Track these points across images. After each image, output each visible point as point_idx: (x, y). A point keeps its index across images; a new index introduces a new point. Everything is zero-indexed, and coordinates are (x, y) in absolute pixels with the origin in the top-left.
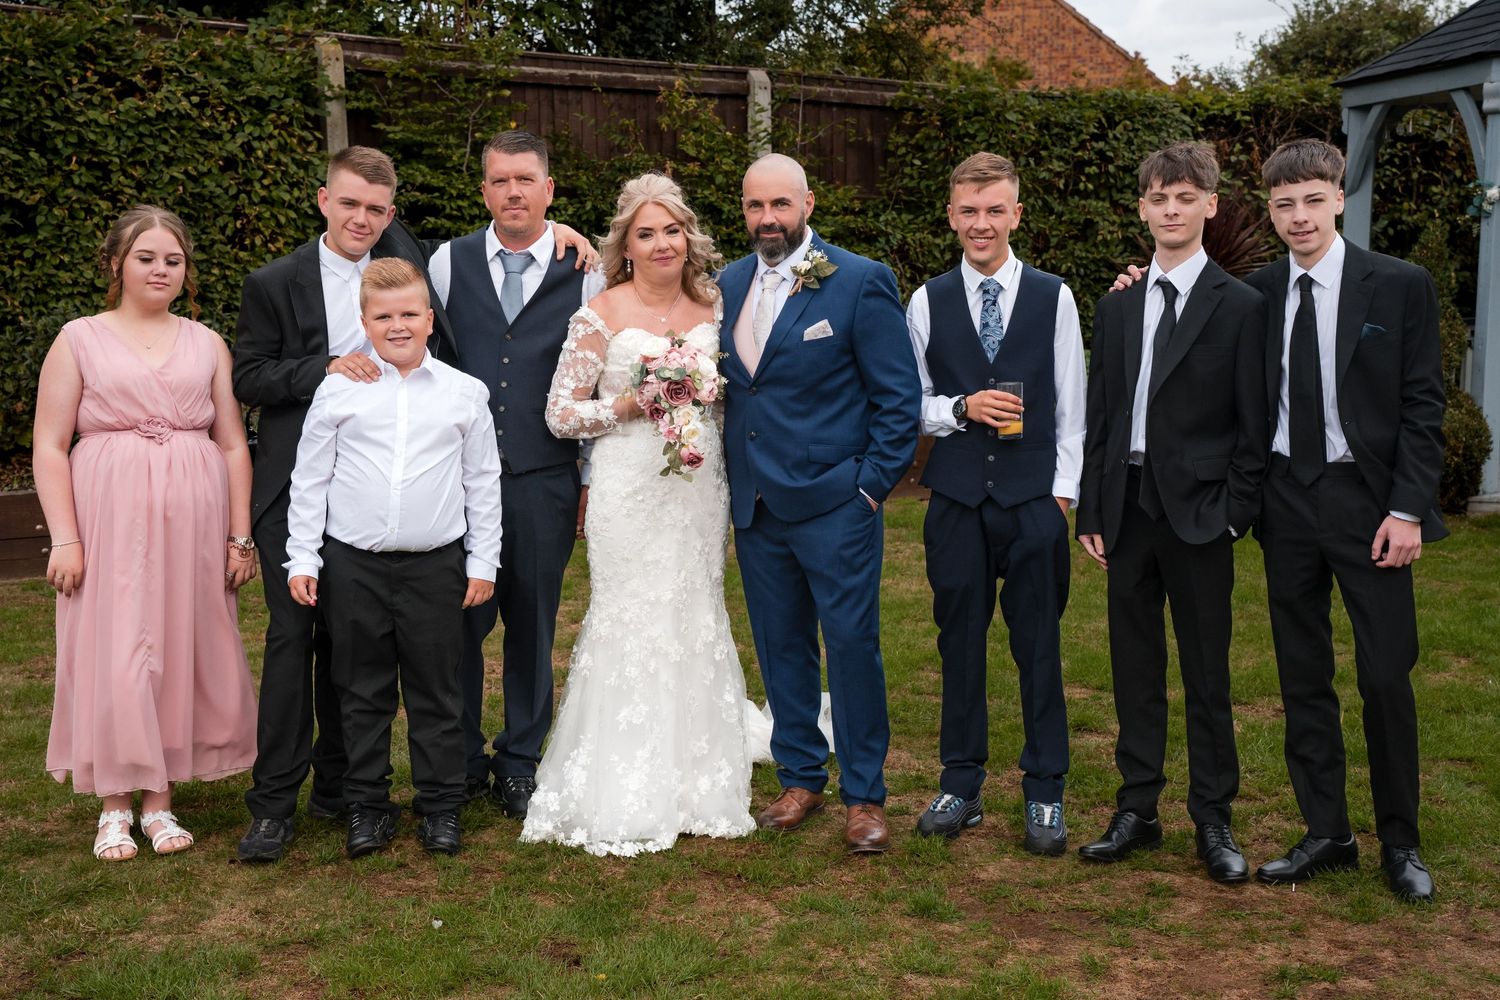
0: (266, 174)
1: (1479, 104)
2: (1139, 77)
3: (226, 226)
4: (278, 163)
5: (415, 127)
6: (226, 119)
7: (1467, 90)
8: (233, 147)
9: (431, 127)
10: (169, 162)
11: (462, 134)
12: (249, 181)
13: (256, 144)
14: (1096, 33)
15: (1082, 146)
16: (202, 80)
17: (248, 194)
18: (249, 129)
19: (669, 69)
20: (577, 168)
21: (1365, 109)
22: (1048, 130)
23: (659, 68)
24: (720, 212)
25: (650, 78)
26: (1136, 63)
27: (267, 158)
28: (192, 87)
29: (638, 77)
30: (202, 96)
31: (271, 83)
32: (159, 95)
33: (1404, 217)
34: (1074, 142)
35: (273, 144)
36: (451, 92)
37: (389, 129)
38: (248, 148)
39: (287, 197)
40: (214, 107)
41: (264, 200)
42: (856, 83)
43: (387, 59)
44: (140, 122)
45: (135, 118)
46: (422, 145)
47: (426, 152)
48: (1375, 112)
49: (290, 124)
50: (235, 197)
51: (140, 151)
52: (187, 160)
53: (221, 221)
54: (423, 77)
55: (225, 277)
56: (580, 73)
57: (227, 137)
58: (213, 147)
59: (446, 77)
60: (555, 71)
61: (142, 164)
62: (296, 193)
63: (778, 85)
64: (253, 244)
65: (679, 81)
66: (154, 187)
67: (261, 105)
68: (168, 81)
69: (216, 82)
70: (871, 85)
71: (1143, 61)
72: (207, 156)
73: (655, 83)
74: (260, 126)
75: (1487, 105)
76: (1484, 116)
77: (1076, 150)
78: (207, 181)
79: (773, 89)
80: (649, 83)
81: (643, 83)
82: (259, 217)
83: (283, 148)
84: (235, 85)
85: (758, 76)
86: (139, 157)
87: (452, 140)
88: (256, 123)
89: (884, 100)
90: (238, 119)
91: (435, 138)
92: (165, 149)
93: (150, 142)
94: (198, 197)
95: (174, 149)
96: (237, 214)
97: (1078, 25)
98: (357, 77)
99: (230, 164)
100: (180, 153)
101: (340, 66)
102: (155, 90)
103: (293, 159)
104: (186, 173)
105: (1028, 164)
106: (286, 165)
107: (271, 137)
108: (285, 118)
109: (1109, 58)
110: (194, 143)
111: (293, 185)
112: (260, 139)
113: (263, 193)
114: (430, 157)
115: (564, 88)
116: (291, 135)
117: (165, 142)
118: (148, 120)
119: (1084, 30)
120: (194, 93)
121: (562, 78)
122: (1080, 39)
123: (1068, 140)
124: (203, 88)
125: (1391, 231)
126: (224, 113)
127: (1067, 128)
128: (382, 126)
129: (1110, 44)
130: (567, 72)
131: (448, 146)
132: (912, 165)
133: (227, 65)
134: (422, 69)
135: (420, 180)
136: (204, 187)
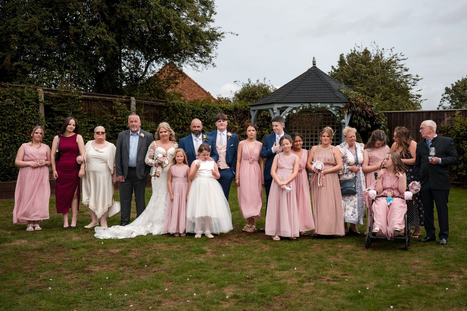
0: (29, 117)
1: (273, 111)
2: (209, 98)
3: (20, 129)
4: (32, 115)
5: (61, 108)
6: (21, 106)
7: (271, 109)
8: (23, 112)
9: (64, 108)
10: (8, 115)
11: (70, 109)
12: (25, 119)
13: (27, 111)
14: (199, 87)
15: (201, 115)
16: (15, 98)
17: (25, 122)
18: (25, 108)
19: (114, 97)
20: (95, 117)
21: (254, 111)
22: (194, 111)
23: (112, 97)
24: (126, 127)
25: (110, 98)
26: (208, 94)
27: (30, 114)
28: (13, 99)
29: (107, 98)
30: (15, 101)
31: (29, 98)
32: (6, 101)
33: (263, 132)
34: (199, 114)
35: (30, 111)
36: (68, 101)
37: (54, 108)
38: (26, 112)
39: (34, 122)
40: (18, 103)
41: (28, 123)
42: (153, 101)
43: (53, 93)
44: (2, 106)
45: (1, 106)
46: (62, 112)
47: (63, 113)
48: (256, 111)
49: (34, 107)
50: (22, 122)
51: (2, 112)
52: (12, 115)
53: (19, 127)
54: (62, 97)
55: (20, 139)
56: (95, 97)
57: (21, 110)
58: (17, 112)
59: (67, 97)
60: (89, 97)
61: (3, 115)
62: (36, 122)
63: (137, 101)
64: (26, 132)
65: (117, 99)
66: (5, 120)
67: (27, 103)
68: (8, 98)
69: (18, 98)
70: (157, 101)
71: (210, 94)
72: (17, 114)
73: (111, 99)
74: (28, 108)
75: (274, 112)
76: (274, 114)
77: (200, 116)
78: (16, 119)
79: (136, 101)
80: (109, 99)
81: (108, 99)
82: (27, 126)
83: (33, 112)
84: (22, 99)
85: (133, 98)
86: (2, 114)
87: (68, 111)
88: (27, 107)
89: (159, 104)
90: (23, 106)
91: (65, 110)
92: (8, 112)
93: (4, 111)
94: (15, 122)
95: (9, 112)
96: (23, 126)
97: (195, 85)
98: (46, 97)
99: (22, 115)
100: (11, 113)
101: (43, 95)
102: (5, 99)
103: (35, 115)
104: (12, 117)
105: (190, 118)
106: (33, 116)
107: (30, 110)
108: (33, 106)
109: (202, 92)
110: (14, 111)
111: (35, 120)
112: (27, 110)
113: (28, 121)
114: (63, 114)
115: (91, 100)
116: (34, 109)
117: (8, 111)
118: (4, 106)
119: (196, 86)
120: (13, 101)
121: (91, 98)
122: (195, 88)
123: (198, 114)
124: (16, 99)
125: (261, 134)
126: (20, 105)
127: (198, 111)
128: (53, 108)
129: (202, 89)
130: (92, 97)
131: (67, 112)
132: (167, 118)
133: (20, 95)
134: (62, 96)
135: (62, 119)
136: (16, 120)
